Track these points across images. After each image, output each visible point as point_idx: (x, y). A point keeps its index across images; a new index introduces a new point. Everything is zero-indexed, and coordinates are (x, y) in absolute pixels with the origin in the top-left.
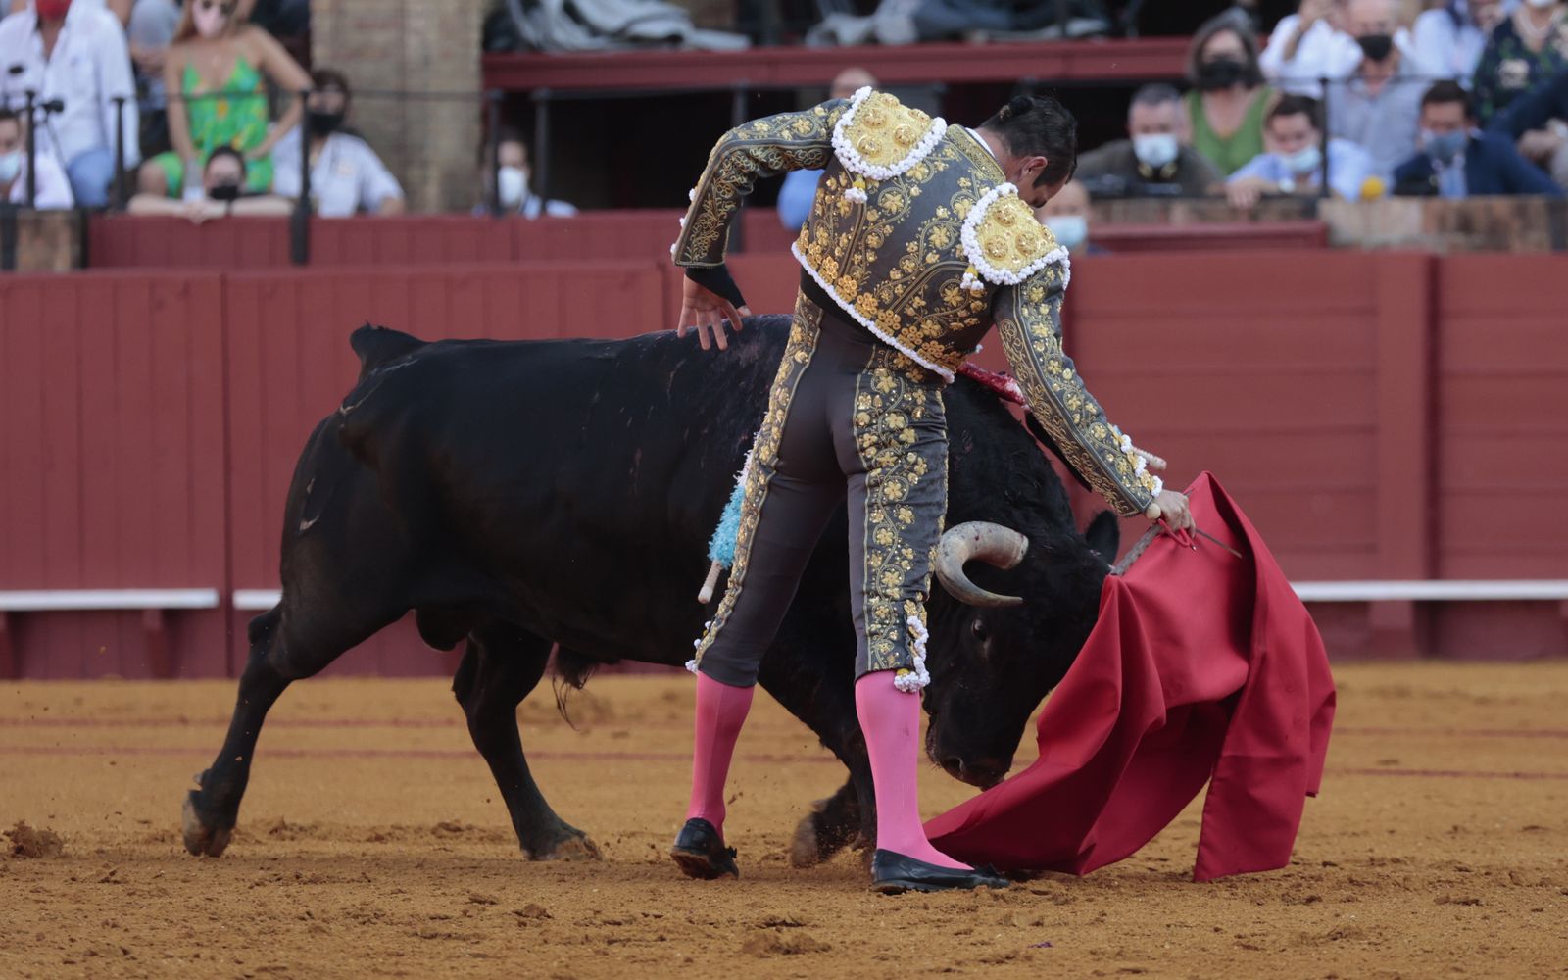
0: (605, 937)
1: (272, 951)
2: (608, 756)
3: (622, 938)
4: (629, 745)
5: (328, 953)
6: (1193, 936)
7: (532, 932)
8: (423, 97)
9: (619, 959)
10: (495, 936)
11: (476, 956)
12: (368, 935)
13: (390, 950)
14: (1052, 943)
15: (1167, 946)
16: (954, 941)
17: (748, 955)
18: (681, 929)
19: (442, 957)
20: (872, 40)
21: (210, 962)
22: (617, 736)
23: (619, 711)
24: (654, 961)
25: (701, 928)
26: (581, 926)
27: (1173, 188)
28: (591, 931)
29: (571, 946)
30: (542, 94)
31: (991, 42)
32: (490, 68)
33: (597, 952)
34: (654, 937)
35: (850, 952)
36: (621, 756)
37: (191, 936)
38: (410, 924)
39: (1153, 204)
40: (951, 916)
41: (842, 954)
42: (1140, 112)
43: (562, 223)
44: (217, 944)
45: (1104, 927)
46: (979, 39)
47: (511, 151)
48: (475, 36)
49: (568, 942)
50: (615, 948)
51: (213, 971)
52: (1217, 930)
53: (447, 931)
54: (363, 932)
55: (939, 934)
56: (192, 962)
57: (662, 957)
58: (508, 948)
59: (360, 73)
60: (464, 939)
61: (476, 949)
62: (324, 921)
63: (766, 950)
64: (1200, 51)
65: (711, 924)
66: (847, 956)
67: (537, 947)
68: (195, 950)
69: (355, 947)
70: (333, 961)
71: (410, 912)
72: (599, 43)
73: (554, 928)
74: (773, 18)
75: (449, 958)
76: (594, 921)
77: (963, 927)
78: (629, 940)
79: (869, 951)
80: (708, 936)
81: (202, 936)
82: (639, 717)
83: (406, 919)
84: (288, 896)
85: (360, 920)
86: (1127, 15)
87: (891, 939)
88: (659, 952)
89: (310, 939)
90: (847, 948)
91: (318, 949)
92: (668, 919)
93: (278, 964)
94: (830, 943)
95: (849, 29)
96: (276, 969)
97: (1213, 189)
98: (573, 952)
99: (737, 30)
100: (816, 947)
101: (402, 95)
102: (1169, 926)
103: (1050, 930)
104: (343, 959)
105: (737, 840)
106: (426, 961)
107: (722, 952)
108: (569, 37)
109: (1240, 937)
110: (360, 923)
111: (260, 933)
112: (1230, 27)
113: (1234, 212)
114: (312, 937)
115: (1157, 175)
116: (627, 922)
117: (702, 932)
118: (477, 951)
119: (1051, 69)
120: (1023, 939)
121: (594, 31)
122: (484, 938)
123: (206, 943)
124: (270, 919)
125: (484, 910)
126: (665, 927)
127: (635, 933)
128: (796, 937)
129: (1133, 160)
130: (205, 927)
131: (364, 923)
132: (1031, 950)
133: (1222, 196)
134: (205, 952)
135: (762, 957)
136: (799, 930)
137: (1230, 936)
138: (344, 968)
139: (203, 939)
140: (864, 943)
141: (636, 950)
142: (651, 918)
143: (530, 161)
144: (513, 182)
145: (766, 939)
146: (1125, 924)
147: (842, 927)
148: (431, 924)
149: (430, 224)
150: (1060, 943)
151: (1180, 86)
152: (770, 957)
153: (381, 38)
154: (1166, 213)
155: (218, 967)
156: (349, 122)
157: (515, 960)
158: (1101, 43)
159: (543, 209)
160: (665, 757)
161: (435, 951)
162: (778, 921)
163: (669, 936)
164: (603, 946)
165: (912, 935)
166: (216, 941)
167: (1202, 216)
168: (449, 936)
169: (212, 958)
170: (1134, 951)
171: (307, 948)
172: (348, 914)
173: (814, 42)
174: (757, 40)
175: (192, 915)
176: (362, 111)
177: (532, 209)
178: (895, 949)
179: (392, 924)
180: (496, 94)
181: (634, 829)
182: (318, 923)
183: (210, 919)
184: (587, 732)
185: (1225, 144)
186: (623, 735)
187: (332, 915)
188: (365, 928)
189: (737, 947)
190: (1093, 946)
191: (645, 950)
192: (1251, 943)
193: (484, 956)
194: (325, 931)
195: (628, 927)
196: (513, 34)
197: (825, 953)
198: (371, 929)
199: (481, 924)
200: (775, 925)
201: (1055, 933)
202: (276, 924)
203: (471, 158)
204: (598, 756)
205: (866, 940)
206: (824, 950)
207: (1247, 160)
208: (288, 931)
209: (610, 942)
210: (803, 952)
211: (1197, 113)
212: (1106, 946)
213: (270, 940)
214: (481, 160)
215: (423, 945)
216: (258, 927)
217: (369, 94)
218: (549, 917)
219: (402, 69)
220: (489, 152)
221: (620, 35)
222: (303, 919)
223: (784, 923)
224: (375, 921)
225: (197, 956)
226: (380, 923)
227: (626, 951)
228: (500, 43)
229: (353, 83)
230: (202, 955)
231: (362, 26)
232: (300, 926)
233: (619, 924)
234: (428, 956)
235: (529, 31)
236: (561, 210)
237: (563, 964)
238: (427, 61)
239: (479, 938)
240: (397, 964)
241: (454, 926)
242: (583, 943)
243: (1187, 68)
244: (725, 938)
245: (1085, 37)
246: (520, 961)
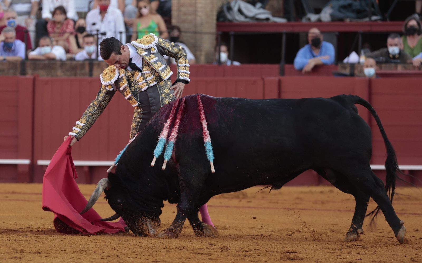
0: (244, 255)
1: (156, 257)
2: (246, 207)
3: (248, 255)
4: (251, 204)
5: (171, 257)
6: (399, 258)
7: (225, 253)
8: (200, 33)
9: (248, 261)
10: (215, 254)
11: (210, 259)
12: (181, 253)
13: (187, 257)
14: (362, 259)
15: (392, 260)
16: (336, 258)
17: (282, 260)
18: (264, 253)
19: (201, 259)
20: (319, 20)
21: (140, 259)
22: (248, 202)
23: (249, 195)
24: (257, 261)
25: (269, 253)
26: (238, 252)
27: (399, 61)
28: (240, 253)
29: (235, 257)
30: (232, 33)
31: (351, 21)
32: (219, 26)
33: (242, 259)
34: (257, 255)
35: (308, 260)
36: (249, 207)
37: (135, 252)
38: (192, 250)
39: (393, 65)
40: (335, 251)
41: (306, 261)
42: (390, 41)
43: (237, 67)
44: (142, 255)
45: (376, 255)
46: (348, 21)
47: (223, 48)
48: (215, 18)
49: (234, 256)
50: (246, 258)
51: (140, 262)
52: (406, 256)
53: (202, 252)
54: (180, 252)
55: (332, 256)
56: (135, 259)
57: (259, 260)
58: (218, 257)
59: (184, 26)
60: (207, 255)
61: (210, 257)
62: (170, 249)
63: (286, 259)
64: (406, 24)
65: (272, 252)
66: (308, 261)
67: (226, 257)
68: (136, 256)
69: (178, 256)
70: (172, 260)
71: (193, 247)
72: (247, 20)
73: (230, 252)
74: (293, 14)
75: (203, 259)
76: (241, 251)
77: (338, 254)
78: (250, 256)
79: (313, 260)
80: (271, 255)
81: (138, 252)
82: (254, 197)
83: (192, 249)
84: (161, 242)
85: (180, 249)
86: (387, 15)
87: (319, 257)
88: (258, 259)
89: (166, 254)
90: (308, 259)
91: (168, 256)
92: (261, 250)
93: (157, 260)
94: (303, 257)
95: (313, 17)
96: (157, 261)
97: (409, 61)
98: (235, 259)
99: (284, 17)
100: (300, 259)
101: (195, 33)
102: (393, 255)
103: (361, 255)
104: (175, 259)
105: (279, 230)
106: (196, 260)
107: (275, 259)
108: (240, 18)
109: (411, 258)
110: (179, 250)
111: (153, 252)
112: (415, 19)
113: (414, 67)
114: (167, 253)
115: (394, 57)
116: (250, 251)
117: (269, 254)
118: (210, 258)
119: (366, 29)
120: (354, 257)
121: (246, 17)
122: (212, 254)
123: (138, 254)
124: (156, 248)
125: (212, 247)
126: (260, 253)
127: (252, 254)
128: (294, 256)
129: (388, 53)
130: (139, 250)
131: (180, 250)
132: (356, 261)
133: (411, 63)
134: (138, 257)
135: (285, 261)
136: (295, 254)
137: (409, 258)
138: (175, 261)
139: (138, 253)
140: (312, 258)
141: (252, 258)
142: (256, 250)
143: (229, 50)
144: (224, 56)
145: (286, 256)
146: (381, 254)
147: (306, 253)
148: (198, 250)
149: (202, 66)
150: (364, 259)
151: (400, 34)
152: (287, 261)
153: (190, 18)
154: (396, 67)
155: (142, 260)
156: (180, 39)
157: (220, 260)
158: (380, 22)
159: (232, 63)
160: (261, 208)
161: (199, 257)
162: (290, 252)
163: (261, 255)
164: (243, 257)
165: (325, 256)
166: (141, 254)
167: (406, 68)
168: (203, 254)
169: (140, 258)
170: (383, 261)
171: (165, 256)
172: (177, 247)
173: (304, 21)
174: (289, 20)
175: (135, 247)
176: (184, 36)
177: (229, 63)
178: (320, 259)
179: (188, 250)
180: (220, 33)
181: (253, 227)
182: (168, 249)
183: (140, 248)
184: (240, 201)
185: (412, 49)
186: (250, 202)
187: (172, 247)
188: (181, 251)
189: (279, 258)
190: (373, 260)
191: (254, 258)
192: (414, 260)
193: (212, 259)
194: (170, 252)
195: (250, 252)
196: (225, 17)
197: (302, 260)
198: (182, 251)
199: (211, 251)
200: (289, 252)
201: (363, 256)
202: (157, 250)
203: (213, 50)
204: (243, 207)
205: (313, 257)
206: (301, 259)
207: (418, 54)
208: (160, 251)
209: (245, 256)
210: (296, 260)
211: (405, 41)
212: (376, 260)
213: (156, 254)
214: (215, 50)
215: (196, 256)
216: (153, 250)
217: (186, 32)
218: (229, 249)
219: (195, 26)
220: (218, 48)
221: (253, 18)
222: (164, 248)
223: (291, 252)
224: (183, 249)
225: (136, 257)
226: (185, 250)
227: (249, 259)
228: (222, 19)
229: (182, 29)
230: (137, 257)
231: (185, 14)
232: (164, 250)
233: (248, 251)
234: (197, 259)
235: (229, 16)
236: (236, 64)
237: (233, 262)
238: (202, 24)
239: (211, 254)
240: (189, 261)
241: (204, 251)
242: (238, 256)
243: (403, 29)
244: (275, 256)
245: (376, 21)
246: (221, 261)
